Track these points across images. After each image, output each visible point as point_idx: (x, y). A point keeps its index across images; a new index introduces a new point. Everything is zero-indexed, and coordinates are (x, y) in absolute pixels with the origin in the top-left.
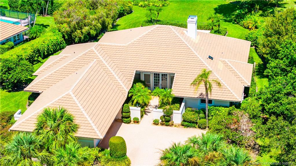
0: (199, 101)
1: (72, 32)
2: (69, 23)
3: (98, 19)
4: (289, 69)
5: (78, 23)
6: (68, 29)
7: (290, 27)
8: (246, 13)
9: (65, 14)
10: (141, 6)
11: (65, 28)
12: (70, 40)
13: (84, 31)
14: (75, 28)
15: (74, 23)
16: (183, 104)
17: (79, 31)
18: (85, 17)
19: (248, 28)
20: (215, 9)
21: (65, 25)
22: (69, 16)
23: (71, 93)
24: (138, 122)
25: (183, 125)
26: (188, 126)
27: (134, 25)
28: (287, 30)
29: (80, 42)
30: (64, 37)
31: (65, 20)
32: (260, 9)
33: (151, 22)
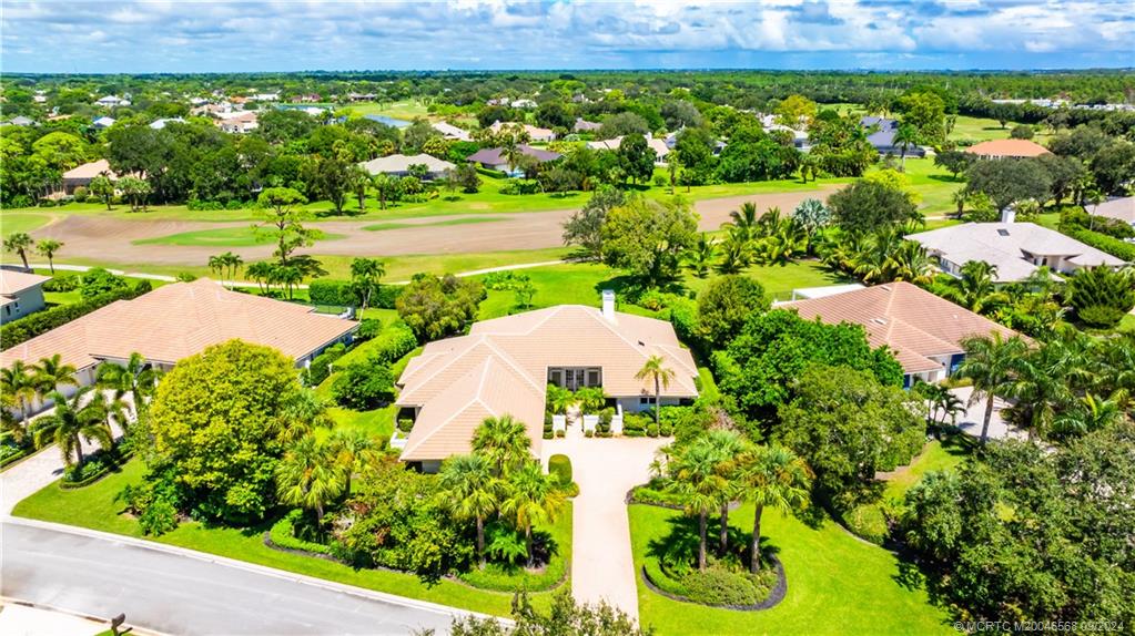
0: (639, 401)
1: (427, 324)
2: (421, 313)
3: (460, 306)
4: (763, 347)
5: (435, 312)
6: (421, 321)
7: (736, 298)
8: (641, 290)
9: (414, 301)
10: (497, 289)
11: (416, 319)
12: (423, 337)
13: (442, 322)
14: (430, 318)
15: (430, 311)
16: (619, 407)
17: (436, 323)
18: (443, 304)
19: (651, 308)
20: (596, 288)
21: (416, 316)
22: (420, 303)
23: (480, 401)
24: (563, 436)
25: (626, 434)
26: (633, 435)
27: (498, 313)
28: (733, 302)
29: (438, 338)
30: (415, 332)
31: (415, 309)
32: (657, 284)
33: (522, 307)
